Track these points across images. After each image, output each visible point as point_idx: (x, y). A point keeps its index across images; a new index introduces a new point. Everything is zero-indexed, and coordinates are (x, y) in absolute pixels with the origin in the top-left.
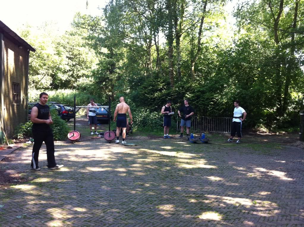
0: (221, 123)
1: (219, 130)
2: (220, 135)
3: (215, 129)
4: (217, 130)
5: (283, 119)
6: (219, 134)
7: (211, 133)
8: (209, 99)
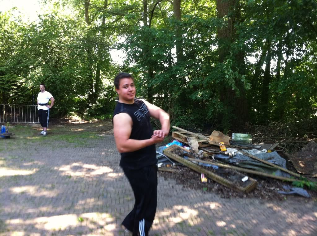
0: (26, 112)
1: (24, 120)
2: (27, 127)
3: (19, 119)
4: (21, 120)
5: (95, 106)
6: (24, 125)
7: (14, 124)
8: (11, 83)
